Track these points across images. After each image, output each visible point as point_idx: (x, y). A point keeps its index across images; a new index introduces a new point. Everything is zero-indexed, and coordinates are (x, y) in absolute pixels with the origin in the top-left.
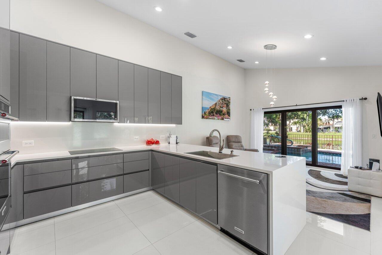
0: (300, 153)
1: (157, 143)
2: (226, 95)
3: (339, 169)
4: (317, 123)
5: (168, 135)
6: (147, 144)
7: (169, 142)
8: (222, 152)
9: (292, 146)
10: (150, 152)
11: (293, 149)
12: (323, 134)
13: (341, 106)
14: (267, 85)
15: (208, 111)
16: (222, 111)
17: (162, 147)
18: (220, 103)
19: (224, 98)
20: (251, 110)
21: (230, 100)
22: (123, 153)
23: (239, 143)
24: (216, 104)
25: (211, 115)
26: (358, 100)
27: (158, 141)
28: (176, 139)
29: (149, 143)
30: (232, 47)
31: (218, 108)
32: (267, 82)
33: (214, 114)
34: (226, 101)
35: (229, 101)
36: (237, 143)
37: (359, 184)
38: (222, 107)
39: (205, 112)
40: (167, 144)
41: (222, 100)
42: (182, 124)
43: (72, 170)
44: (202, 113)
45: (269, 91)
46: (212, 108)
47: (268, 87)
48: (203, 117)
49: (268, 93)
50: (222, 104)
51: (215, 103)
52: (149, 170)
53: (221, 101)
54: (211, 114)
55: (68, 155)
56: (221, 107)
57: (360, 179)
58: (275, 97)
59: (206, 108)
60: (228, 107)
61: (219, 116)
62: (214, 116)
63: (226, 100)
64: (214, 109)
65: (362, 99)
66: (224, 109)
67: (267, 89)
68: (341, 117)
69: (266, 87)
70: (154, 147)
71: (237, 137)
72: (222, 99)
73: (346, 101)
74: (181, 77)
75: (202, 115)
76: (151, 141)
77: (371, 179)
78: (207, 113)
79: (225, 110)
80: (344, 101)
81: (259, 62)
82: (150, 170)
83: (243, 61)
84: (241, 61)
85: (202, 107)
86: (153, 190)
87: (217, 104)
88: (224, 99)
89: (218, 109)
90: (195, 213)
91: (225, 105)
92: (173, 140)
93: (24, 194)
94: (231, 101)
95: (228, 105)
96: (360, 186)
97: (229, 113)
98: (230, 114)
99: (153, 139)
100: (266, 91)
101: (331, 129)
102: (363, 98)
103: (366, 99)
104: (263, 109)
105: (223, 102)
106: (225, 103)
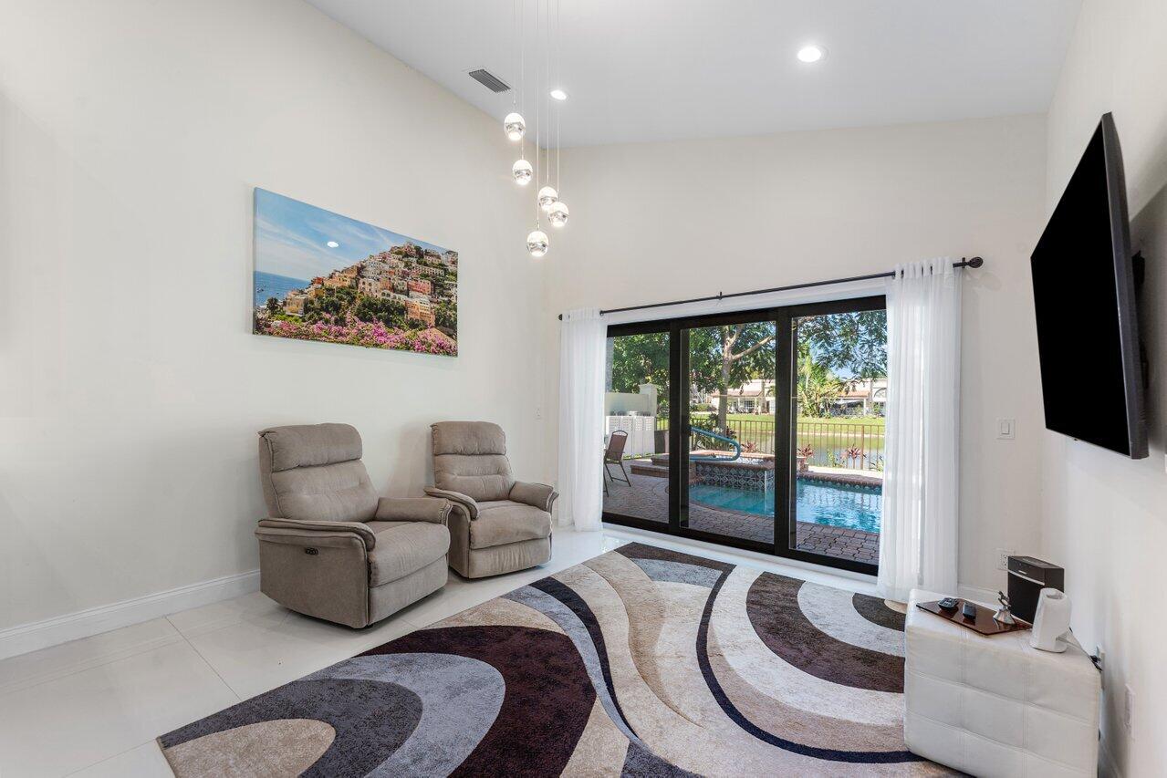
0: (763, 487)
2: (434, 238)
3: (872, 570)
4: (795, 374)
9: (739, 461)
11: (742, 472)
12: (846, 422)
13: (883, 297)
15: (303, 297)
16: (402, 310)
18: (387, 268)
19: (418, 249)
20: (561, 317)
21: (454, 263)
23: (488, 459)
24: (361, 269)
25: (326, 322)
26: (949, 270)
31: (373, 289)
33: (349, 316)
34: (428, 267)
35: (451, 268)
36: (476, 457)
37: (963, 726)
38: (403, 288)
39: (274, 301)
41: (407, 255)
44: (255, 304)
46: (334, 284)
48: (260, 327)
49: (533, 188)
50: (405, 274)
53: (393, 261)
54: (325, 315)
56: (394, 289)
57: (969, 692)
60: (442, 294)
61: (383, 329)
62: (344, 325)
63: (428, 258)
64: (350, 293)
65: (963, 264)
66: (415, 301)
68: (884, 374)
71: (474, 430)
72: (404, 254)
73: (902, 272)
75: (255, 315)
77: (1028, 700)
78: (292, 309)
79: (420, 303)
80: (893, 274)
85: (255, 274)
87: (370, 271)
88: (417, 254)
89: (379, 296)
91: (425, 284)
94: (462, 270)
95: (441, 286)
96: (966, 736)
97: (448, 324)
98: (454, 327)
101: (866, 408)
102: (967, 261)
103: (977, 263)
104: (602, 312)
105: (407, 265)
106: (425, 276)
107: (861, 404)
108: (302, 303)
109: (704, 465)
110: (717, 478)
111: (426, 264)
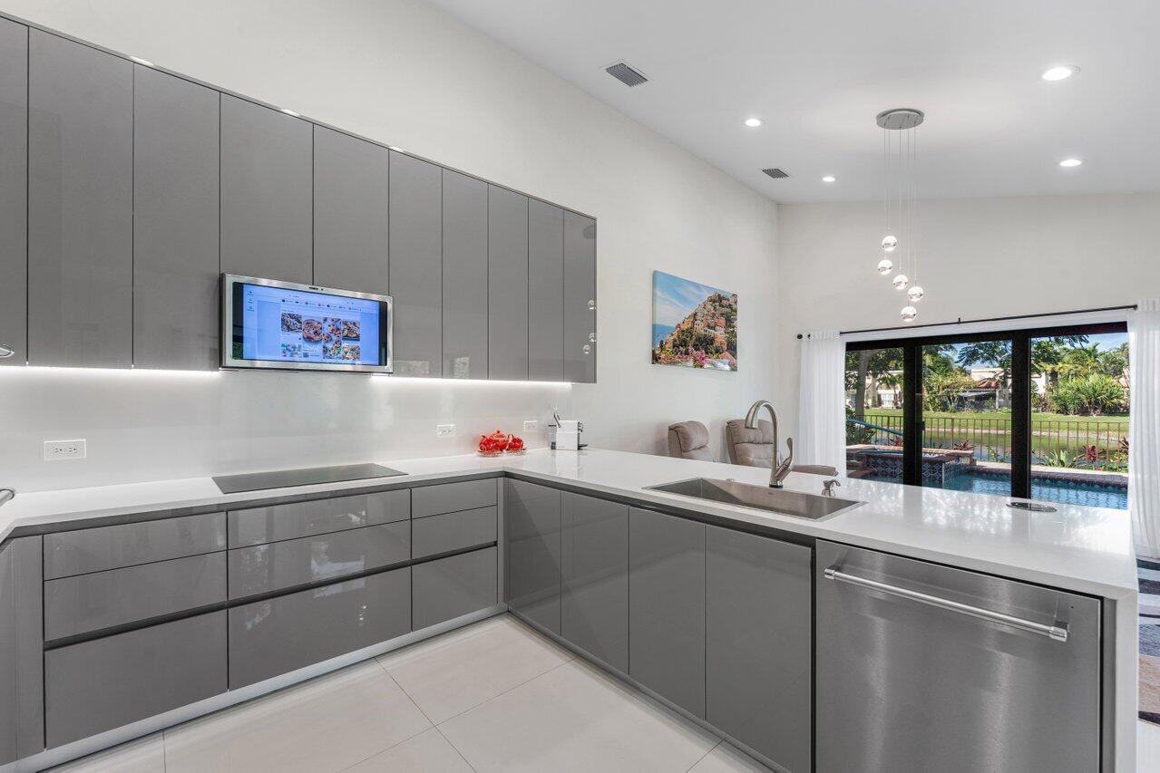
0: (941, 478)
1: (516, 445)
2: (726, 289)
5: (550, 419)
6: (482, 450)
7: (554, 443)
8: (781, 487)
10: (501, 480)
12: (975, 416)
14: (890, 249)
15: (672, 338)
16: (712, 341)
17: (532, 461)
18: (706, 312)
19: (719, 295)
20: (800, 337)
21: (736, 303)
22: (410, 486)
24: (695, 315)
25: (681, 353)
27: (519, 441)
28: (576, 432)
29: (491, 445)
30: (760, 119)
31: (700, 328)
32: (891, 239)
33: (691, 348)
34: (724, 308)
35: (734, 307)
36: (760, 446)
38: (712, 325)
39: (662, 342)
40: (548, 449)
41: (714, 302)
42: (595, 382)
43: (227, 550)
44: (653, 345)
45: (895, 270)
46: (685, 327)
47: (889, 256)
48: (656, 359)
49: (891, 277)
50: (714, 315)
51: (690, 312)
52: (495, 544)
53: (709, 306)
54: (681, 348)
55: (215, 495)
56: (709, 327)
58: (916, 290)
59: (665, 329)
60: (730, 326)
61: (704, 355)
62: (688, 354)
63: (724, 302)
64: (690, 331)
66: (718, 333)
67: (886, 263)
69: (883, 256)
70: (505, 461)
72: (713, 300)
74: (595, 219)
75: (653, 352)
76: (495, 441)
78: (669, 346)
79: (720, 335)
80: (1135, 307)
81: (837, 178)
82: (501, 543)
83: (784, 175)
84: (776, 173)
86: (509, 613)
87: (699, 317)
88: (718, 300)
89: (702, 331)
90: (701, 721)
91: (722, 321)
92: (566, 435)
93: (45, 650)
94: (740, 307)
95: (730, 321)
97: (732, 348)
98: (735, 349)
99: (502, 433)
100: (884, 269)
104: (841, 333)
105: (715, 309)
106: (722, 315)
107: (994, 396)
108: (672, 341)
109: (874, 457)
110: (889, 470)
111: (723, 307)
